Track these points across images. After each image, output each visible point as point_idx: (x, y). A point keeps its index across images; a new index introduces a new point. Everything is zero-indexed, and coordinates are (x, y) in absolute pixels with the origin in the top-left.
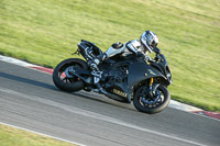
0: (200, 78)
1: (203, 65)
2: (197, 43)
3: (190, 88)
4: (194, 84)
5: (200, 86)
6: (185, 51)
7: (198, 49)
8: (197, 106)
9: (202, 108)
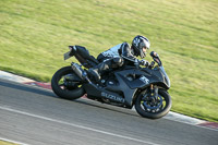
0: (31, 49)
1: (35, 37)
2: (28, 14)
3: (22, 59)
4: (26, 55)
5: (32, 58)
6: (16, 23)
7: (30, 20)
8: (29, 77)
9: (34, 79)
